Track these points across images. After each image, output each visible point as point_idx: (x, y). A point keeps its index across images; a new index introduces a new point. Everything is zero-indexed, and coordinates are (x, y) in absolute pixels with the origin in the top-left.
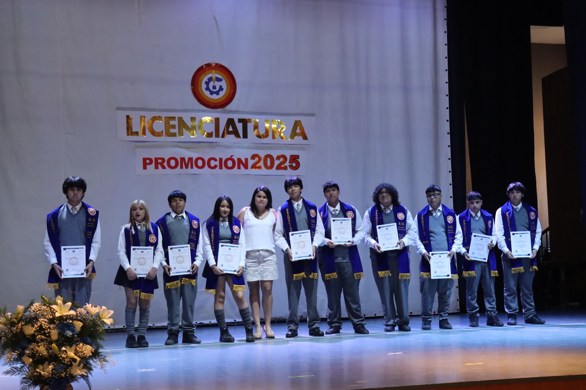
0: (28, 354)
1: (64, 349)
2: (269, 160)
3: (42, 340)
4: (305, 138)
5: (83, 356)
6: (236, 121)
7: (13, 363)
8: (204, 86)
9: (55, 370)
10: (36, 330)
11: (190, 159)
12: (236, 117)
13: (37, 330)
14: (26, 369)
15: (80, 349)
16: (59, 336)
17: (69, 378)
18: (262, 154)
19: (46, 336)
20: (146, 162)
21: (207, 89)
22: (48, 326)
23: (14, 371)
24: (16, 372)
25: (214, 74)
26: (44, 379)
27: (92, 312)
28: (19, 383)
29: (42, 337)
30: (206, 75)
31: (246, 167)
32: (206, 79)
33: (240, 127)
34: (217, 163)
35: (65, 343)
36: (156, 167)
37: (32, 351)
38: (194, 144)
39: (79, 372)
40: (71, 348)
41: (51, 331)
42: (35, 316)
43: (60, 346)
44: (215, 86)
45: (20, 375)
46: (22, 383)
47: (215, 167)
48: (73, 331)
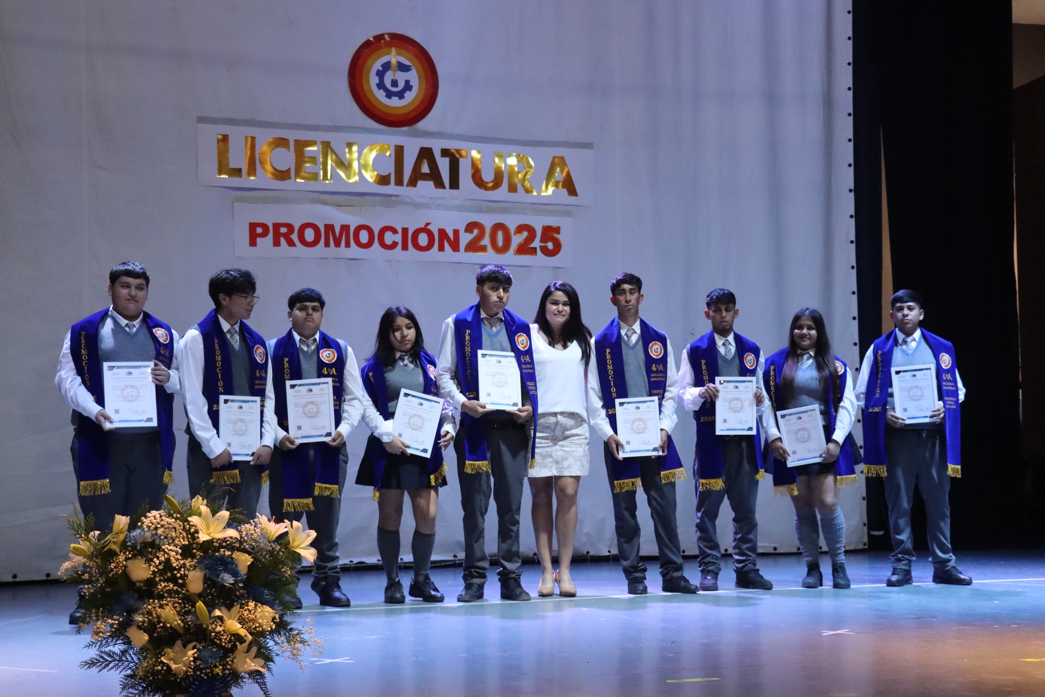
0: (140, 624)
1: (217, 613)
2: (500, 235)
3: (170, 592)
4: (572, 191)
5: (258, 629)
6: (437, 154)
7: (107, 641)
8: (374, 80)
9: (201, 661)
10: (156, 570)
11: (345, 228)
12: (436, 146)
13: (159, 570)
14: (133, 656)
15: (250, 614)
16: (206, 585)
17: (229, 678)
18: (488, 222)
19: (176, 584)
20: (256, 232)
21: (381, 85)
22: (182, 562)
23: (107, 660)
24: (111, 662)
25: (394, 57)
26: (178, 680)
27: (270, 533)
28: (119, 688)
29: (169, 586)
30: (379, 58)
31: (455, 247)
32: (377, 65)
33: (444, 165)
34: (398, 238)
35: (217, 602)
36: (277, 243)
37: (150, 618)
38: (351, 197)
39: (253, 664)
40: (229, 610)
41: (187, 572)
42: (152, 539)
43: (211, 606)
44: (396, 80)
45: (120, 669)
46: (123, 688)
47: (394, 245)
48: (235, 574)
